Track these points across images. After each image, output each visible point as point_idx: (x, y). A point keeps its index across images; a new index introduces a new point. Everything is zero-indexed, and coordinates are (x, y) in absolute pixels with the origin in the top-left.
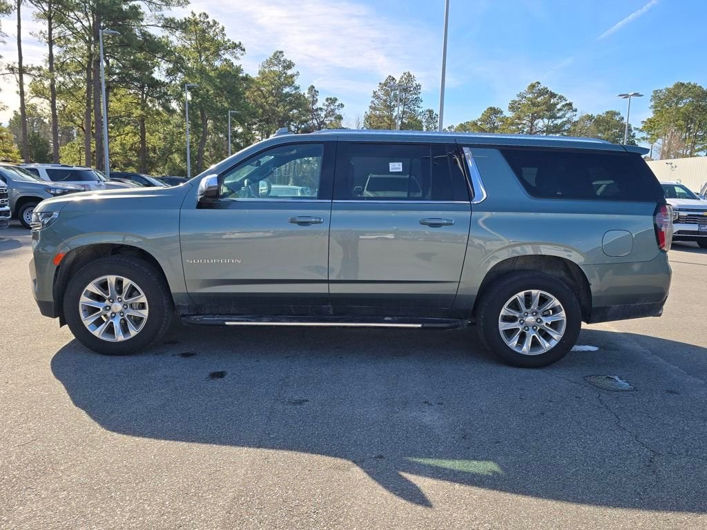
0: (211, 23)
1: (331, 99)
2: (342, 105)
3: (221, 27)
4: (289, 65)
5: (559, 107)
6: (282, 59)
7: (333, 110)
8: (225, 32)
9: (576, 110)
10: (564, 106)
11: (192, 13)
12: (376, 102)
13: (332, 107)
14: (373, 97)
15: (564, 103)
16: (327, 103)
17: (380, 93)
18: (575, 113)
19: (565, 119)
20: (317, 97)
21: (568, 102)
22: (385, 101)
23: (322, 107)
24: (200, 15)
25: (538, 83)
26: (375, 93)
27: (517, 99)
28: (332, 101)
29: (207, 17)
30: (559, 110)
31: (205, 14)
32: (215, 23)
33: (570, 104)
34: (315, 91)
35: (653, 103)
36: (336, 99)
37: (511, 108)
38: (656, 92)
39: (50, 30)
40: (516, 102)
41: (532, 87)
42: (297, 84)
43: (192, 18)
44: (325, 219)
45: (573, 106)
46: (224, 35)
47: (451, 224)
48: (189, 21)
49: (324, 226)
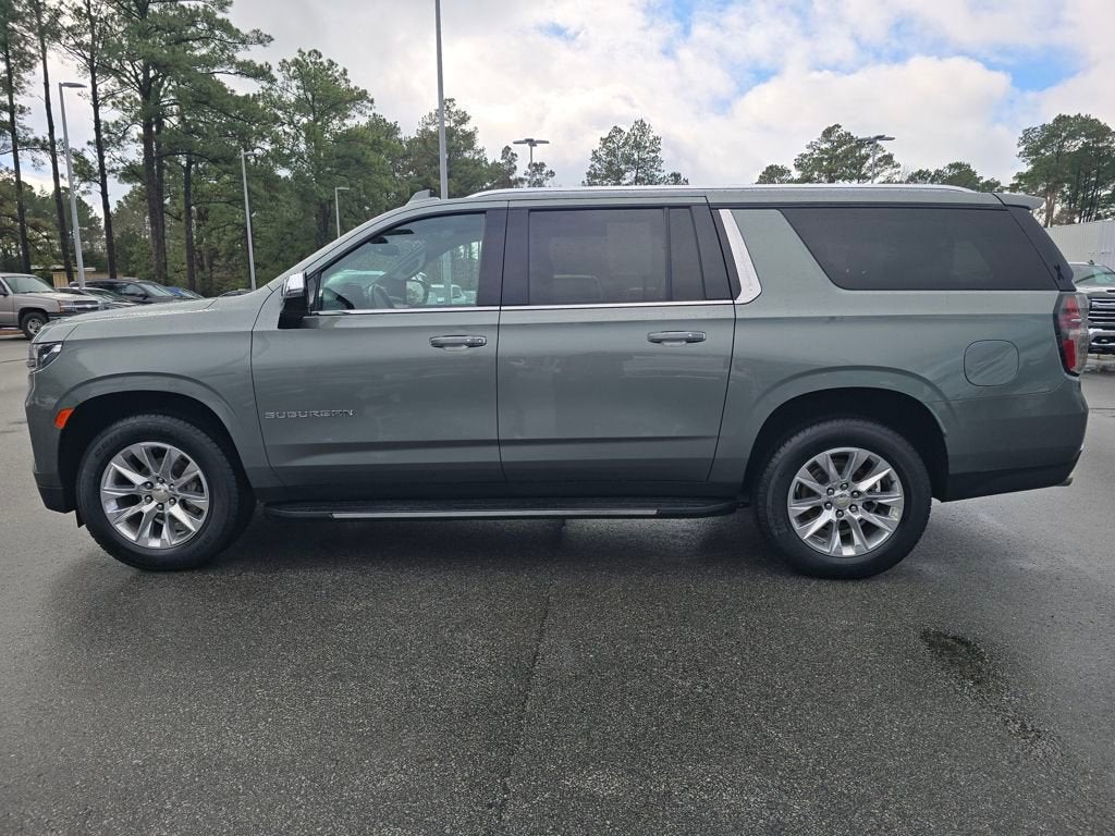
0: (326, 64)
1: (535, 165)
3: (341, 70)
4: (464, 119)
5: (873, 160)
6: (453, 110)
8: (347, 77)
10: (880, 160)
11: (300, 51)
12: (597, 166)
13: (538, 176)
14: (592, 159)
15: (880, 155)
16: (530, 171)
17: (601, 153)
18: (897, 170)
19: (881, 179)
20: (516, 163)
21: (886, 153)
22: (610, 163)
23: (523, 176)
24: (310, 55)
25: (838, 126)
26: (594, 153)
27: (807, 152)
28: (537, 167)
29: (320, 57)
30: (873, 166)
31: (315, 51)
32: (331, 63)
33: (890, 156)
34: (512, 154)
35: (1022, 148)
36: (543, 165)
37: (798, 166)
38: (1027, 132)
39: (94, 86)
40: (805, 156)
41: (828, 133)
42: (479, 145)
43: (300, 59)
44: (490, 338)
45: (894, 159)
46: (347, 81)
47: (701, 340)
48: (296, 62)
49: (488, 350)
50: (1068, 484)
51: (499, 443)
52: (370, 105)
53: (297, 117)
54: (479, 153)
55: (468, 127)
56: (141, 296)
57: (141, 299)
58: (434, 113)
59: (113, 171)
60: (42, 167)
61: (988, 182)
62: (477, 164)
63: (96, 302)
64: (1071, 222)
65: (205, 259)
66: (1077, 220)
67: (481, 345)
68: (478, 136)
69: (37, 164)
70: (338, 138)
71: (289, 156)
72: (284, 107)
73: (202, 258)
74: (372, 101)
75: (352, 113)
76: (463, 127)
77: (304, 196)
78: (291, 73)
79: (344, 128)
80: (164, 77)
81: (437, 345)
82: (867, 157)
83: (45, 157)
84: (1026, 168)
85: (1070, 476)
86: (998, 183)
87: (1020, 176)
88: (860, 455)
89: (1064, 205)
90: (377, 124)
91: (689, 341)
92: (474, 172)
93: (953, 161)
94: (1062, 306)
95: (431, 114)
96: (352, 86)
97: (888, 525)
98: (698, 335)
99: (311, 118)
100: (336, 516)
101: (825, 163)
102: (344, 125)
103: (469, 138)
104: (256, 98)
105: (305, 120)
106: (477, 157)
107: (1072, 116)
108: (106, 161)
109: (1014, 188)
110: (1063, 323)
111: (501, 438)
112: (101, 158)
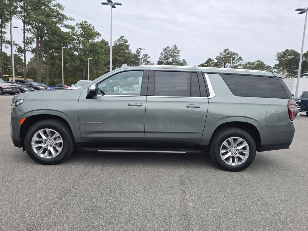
0: (89, 25)
1: (145, 55)
2: (150, 57)
3: (92, 27)
4: (126, 41)
5: (236, 58)
6: (124, 39)
7: (146, 59)
9: (243, 60)
10: (238, 58)
11: (82, 21)
12: (162, 56)
13: (146, 58)
15: (238, 57)
16: (144, 56)
17: (163, 53)
18: (243, 61)
19: (238, 64)
20: (140, 54)
21: (240, 57)
22: (166, 56)
23: (142, 58)
24: (84, 22)
25: (228, 49)
26: (161, 53)
28: (146, 56)
29: (87, 23)
30: (236, 60)
31: (86, 21)
32: (90, 25)
33: (241, 58)
34: (139, 52)
35: (277, 57)
36: (147, 55)
37: (217, 59)
38: (278, 53)
39: (24, 27)
40: (219, 56)
41: (225, 51)
42: (130, 49)
43: (82, 23)
44: (144, 104)
45: (242, 58)
46: (94, 30)
47: (200, 107)
48: (81, 24)
49: (143, 107)
50: (289, 148)
51: (145, 132)
52: (100, 36)
53: (80, 38)
54: (130, 51)
55: (127, 44)
56: (30, 85)
57: (30, 86)
58: (118, 39)
59: (28, 50)
60: (8, 48)
61: (267, 66)
62: (129, 54)
63: (16, 86)
64: (289, 78)
65: (53, 75)
66: (291, 77)
67: (141, 106)
68: (130, 46)
69: (6, 47)
70: (91, 45)
71: (77, 49)
72: (77, 36)
73: (52, 75)
74: (100, 35)
75: (95, 38)
76: (126, 44)
77: (81, 60)
78: (79, 27)
79: (93, 42)
80: (44, 26)
81: (129, 105)
82: (235, 58)
83: (9, 46)
84: (278, 63)
85: (290, 146)
86: (270, 67)
87: (276, 65)
88: (240, 139)
89: (288, 73)
90: (103, 41)
91: (196, 107)
92: (129, 56)
93: (258, 60)
94: (290, 103)
95: (117, 40)
96: (95, 31)
97: (244, 159)
98: (199, 106)
99: (84, 39)
100: (99, 151)
101: (224, 59)
102: (93, 41)
103: (127, 47)
104: (69, 33)
105: (82, 39)
106: (129, 52)
107: (290, 50)
108: (26, 48)
109: (274, 68)
110: (290, 108)
111: (145, 131)
112: (25, 46)
